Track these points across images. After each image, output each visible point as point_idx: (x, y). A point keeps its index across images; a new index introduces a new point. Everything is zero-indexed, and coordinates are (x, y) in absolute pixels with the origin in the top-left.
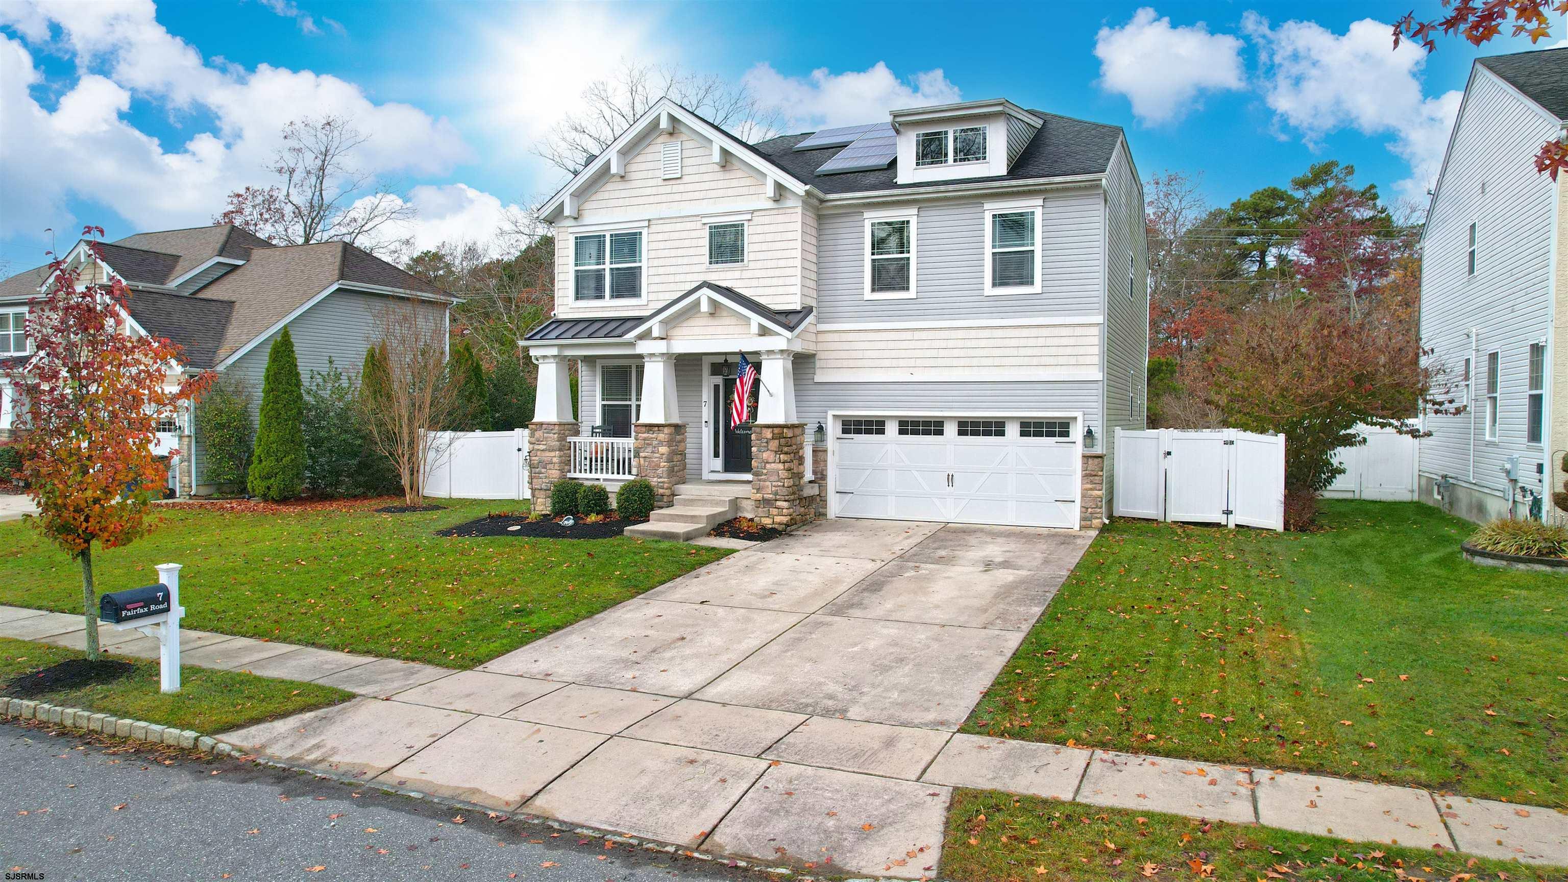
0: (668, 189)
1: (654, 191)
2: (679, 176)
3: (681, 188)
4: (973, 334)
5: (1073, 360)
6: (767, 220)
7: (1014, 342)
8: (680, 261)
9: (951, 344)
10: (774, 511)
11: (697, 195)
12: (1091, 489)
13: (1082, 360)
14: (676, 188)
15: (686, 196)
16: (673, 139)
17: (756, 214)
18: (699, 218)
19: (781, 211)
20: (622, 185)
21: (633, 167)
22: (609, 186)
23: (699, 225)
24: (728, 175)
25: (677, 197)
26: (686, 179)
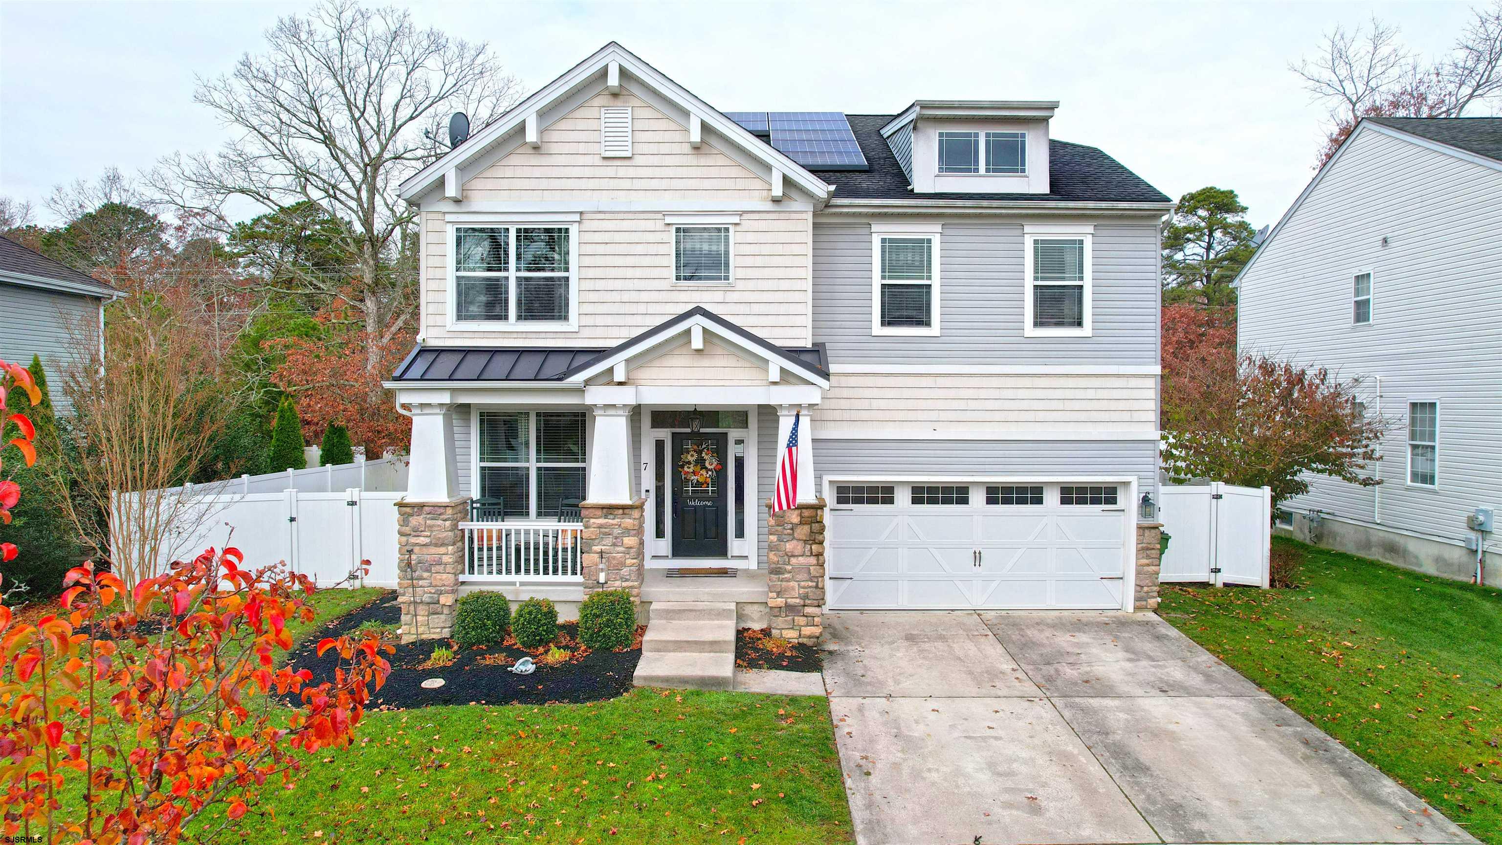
0: (610, 172)
1: (588, 172)
2: (629, 154)
3: (631, 172)
4: (1010, 382)
5: (1126, 416)
6: (762, 225)
7: (1059, 394)
8: (629, 273)
9: (983, 394)
10: (802, 620)
11: (654, 184)
12: (1148, 565)
13: (1137, 416)
14: (622, 172)
15: (638, 184)
16: (619, 102)
17: (745, 216)
18: (660, 216)
19: (782, 216)
20: (535, 160)
21: (555, 136)
22: (514, 160)
23: (660, 225)
24: (703, 161)
25: (627, 184)
26: (638, 160)
